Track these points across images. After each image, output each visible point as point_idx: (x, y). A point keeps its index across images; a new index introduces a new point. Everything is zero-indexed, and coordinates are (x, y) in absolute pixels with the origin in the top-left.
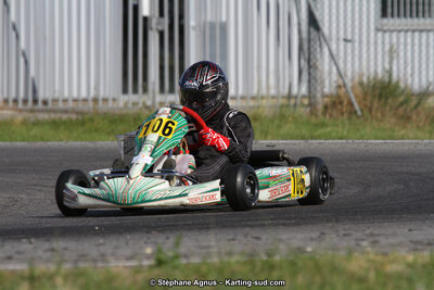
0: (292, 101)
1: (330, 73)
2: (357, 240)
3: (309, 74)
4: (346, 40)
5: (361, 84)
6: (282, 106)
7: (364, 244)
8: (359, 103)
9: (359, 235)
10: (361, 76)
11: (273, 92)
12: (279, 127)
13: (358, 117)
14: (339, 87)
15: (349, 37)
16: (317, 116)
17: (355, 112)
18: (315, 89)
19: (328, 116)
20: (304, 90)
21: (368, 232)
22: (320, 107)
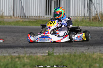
0: (85, 18)
1: (94, 11)
2: (96, 50)
3: (89, 11)
4: (98, 4)
5: (101, 14)
6: (83, 19)
7: (98, 51)
8: (101, 18)
10: (101, 12)
11: (81, 15)
12: (82, 23)
13: (100, 22)
14: (96, 14)
15: (99, 3)
16: (91, 21)
17: (100, 20)
18: (90, 15)
19: (93, 21)
20: (88, 15)
21: (99, 48)
22: (91, 19)
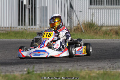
1: (76, 21)
2: (83, 67)
3: (70, 21)
4: (80, 11)
5: (84, 23)
7: (85, 68)
8: (84, 29)
9: (84, 65)
10: (84, 21)
13: (83, 33)
14: (78, 24)
15: (81, 11)
16: (72, 32)
17: (83, 31)
18: (72, 25)
19: (75, 32)
20: (69, 25)
21: (86, 64)
22: (73, 30)
